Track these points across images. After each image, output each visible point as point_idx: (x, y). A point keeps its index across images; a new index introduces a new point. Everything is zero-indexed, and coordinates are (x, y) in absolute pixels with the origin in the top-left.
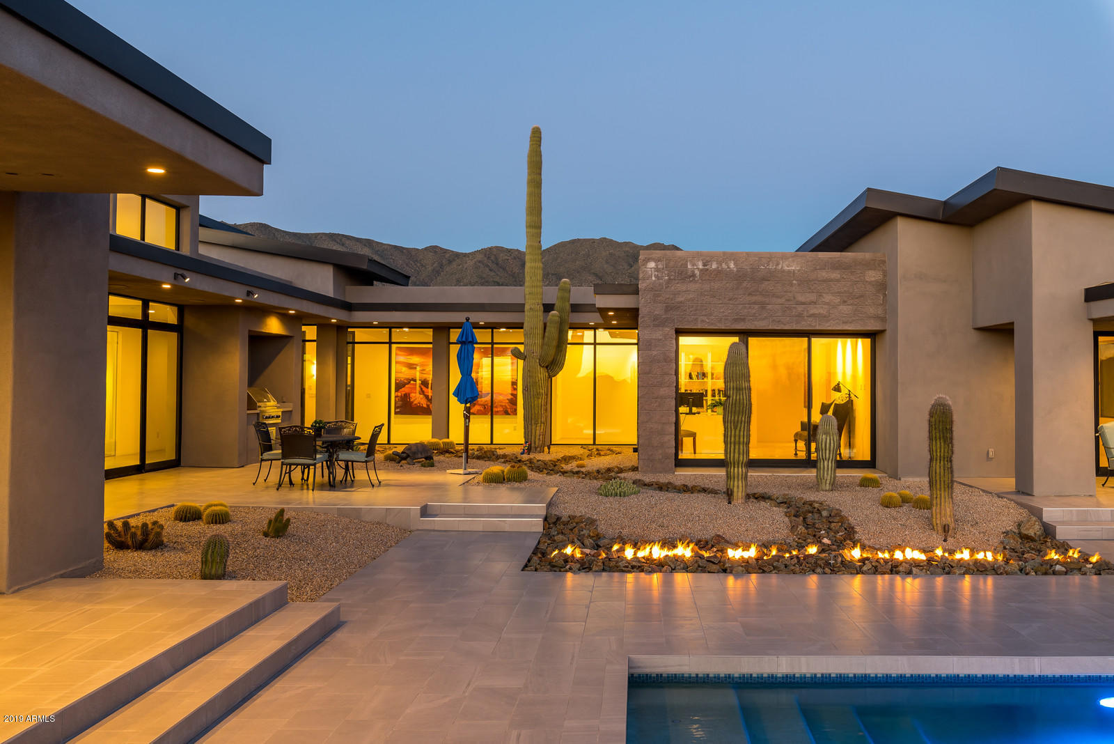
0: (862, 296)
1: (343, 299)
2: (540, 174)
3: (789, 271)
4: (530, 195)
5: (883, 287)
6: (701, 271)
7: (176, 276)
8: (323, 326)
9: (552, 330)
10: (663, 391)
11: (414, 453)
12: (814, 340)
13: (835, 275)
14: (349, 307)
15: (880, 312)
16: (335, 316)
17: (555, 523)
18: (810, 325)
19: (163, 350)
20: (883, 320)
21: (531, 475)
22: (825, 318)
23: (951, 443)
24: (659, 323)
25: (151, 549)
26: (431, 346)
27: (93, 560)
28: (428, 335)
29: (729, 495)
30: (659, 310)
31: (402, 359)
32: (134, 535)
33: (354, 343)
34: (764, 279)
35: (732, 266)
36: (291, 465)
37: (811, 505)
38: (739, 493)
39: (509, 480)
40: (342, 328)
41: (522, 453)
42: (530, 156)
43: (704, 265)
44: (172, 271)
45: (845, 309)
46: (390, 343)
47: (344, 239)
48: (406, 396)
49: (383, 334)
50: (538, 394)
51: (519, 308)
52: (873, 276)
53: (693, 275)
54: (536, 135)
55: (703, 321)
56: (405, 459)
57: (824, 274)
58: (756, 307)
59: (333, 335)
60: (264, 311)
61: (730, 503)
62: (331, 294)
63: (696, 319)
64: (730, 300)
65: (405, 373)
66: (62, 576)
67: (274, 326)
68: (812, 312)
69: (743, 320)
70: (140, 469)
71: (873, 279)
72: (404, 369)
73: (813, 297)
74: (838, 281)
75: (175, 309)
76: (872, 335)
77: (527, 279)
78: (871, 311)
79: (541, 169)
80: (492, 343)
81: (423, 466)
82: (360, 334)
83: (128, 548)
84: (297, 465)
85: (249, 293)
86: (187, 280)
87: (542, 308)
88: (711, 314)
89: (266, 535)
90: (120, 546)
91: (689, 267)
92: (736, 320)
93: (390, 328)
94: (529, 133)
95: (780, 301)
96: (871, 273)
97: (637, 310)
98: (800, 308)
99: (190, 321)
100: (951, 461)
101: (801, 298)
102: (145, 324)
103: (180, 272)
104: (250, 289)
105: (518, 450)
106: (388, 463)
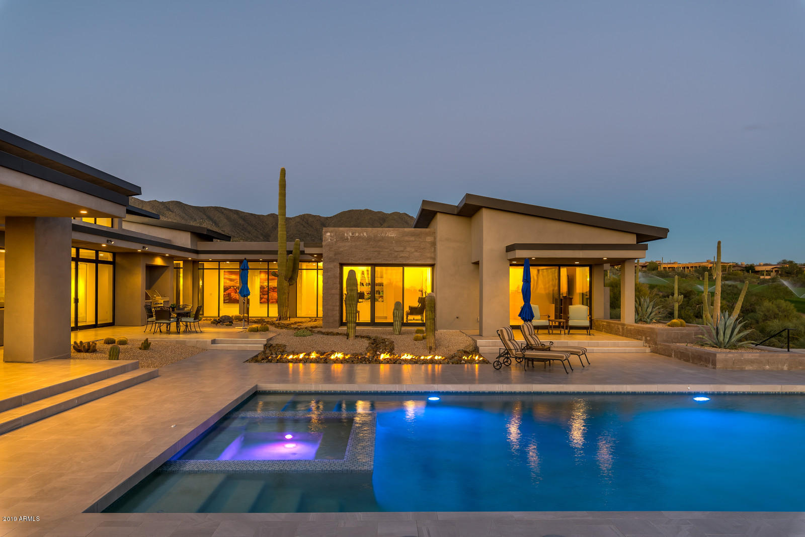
0: (424, 248)
1: (196, 249)
2: (285, 190)
3: (391, 237)
4: (280, 200)
5: (434, 244)
6: (351, 237)
7: (108, 241)
8: (186, 261)
9: (291, 264)
10: (333, 291)
11: (224, 320)
12: (406, 268)
13: (412, 239)
14: (197, 252)
15: (432, 255)
16: (190, 257)
17: (269, 347)
18: (400, 261)
19: (106, 273)
20: (434, 259)
21: (271, 328)
22: (408, 258)
23: (435, 312)
24: (331, 260)
25: (91, 352)
26: (238, 270)
27: (67, 354)
28: (237, 266)
29: (347, 335)
30: (332, 255)
31: (227, 277)
32: (84, 347)
33: (204, 269)
34: (380, 241)
35: (365, 234)
36: (160, 323)
37: (384, 340)
38: (352, 335)
39: (260, 331)
40: (195, 262)
41: (277, 320)
42: (280, 182)
43: (352, 234)
44: (107, 239)
45: (417, 254)
46: (219, 269)
47: (223, 210)
48: (229, 294)
49: (215, 265)
50: (284, 293)
51: (275, 252)
52: (429, 239)
53: (348, 239)
54: (283, 172)
55: (352, 260)
56: (219, 323)
57: (406, 238)
58: (376, 253)
59: (190, 266)
60: (154, 255)
61: (347, 339)
62: (189, 247)
63: (348, 259)
64: (364, 250)
65: (229, 283)
66: (54, 358)
67: (159, 261)
68: (401, 255)
69: (370, 259)
70: (95, 326)
71: (429, 240)
72: (228, 281)
73: (402, 249)
74: (414, 241)
75: (112, 254)
76: (432, 266)
77: (279, 239)
78: (429, 255)
79: (285, 188)
80: (268, 269)
81: (227, 325)
82: (206, 265)
83: (82, 352)
84: (164, 323)
85: (144, 247)
86: (113, 243)
87: (286, 252)
88: (355, 257)
89: (140, 349)
90: (79, 351)
91: (345, 235)
92: (367, 259)
93: (219, 262)
94: (280, 171)
95: (387, 250)
96: (429, 238)
97: (322, 254)
98: (396, 254)
99: (118, 260)
100: (434, 320)
101: (397, 250)
102: (97, 261)
103: (109, 239)
104: (144, 245)
105: (275, 319)
106: (212, 325)
